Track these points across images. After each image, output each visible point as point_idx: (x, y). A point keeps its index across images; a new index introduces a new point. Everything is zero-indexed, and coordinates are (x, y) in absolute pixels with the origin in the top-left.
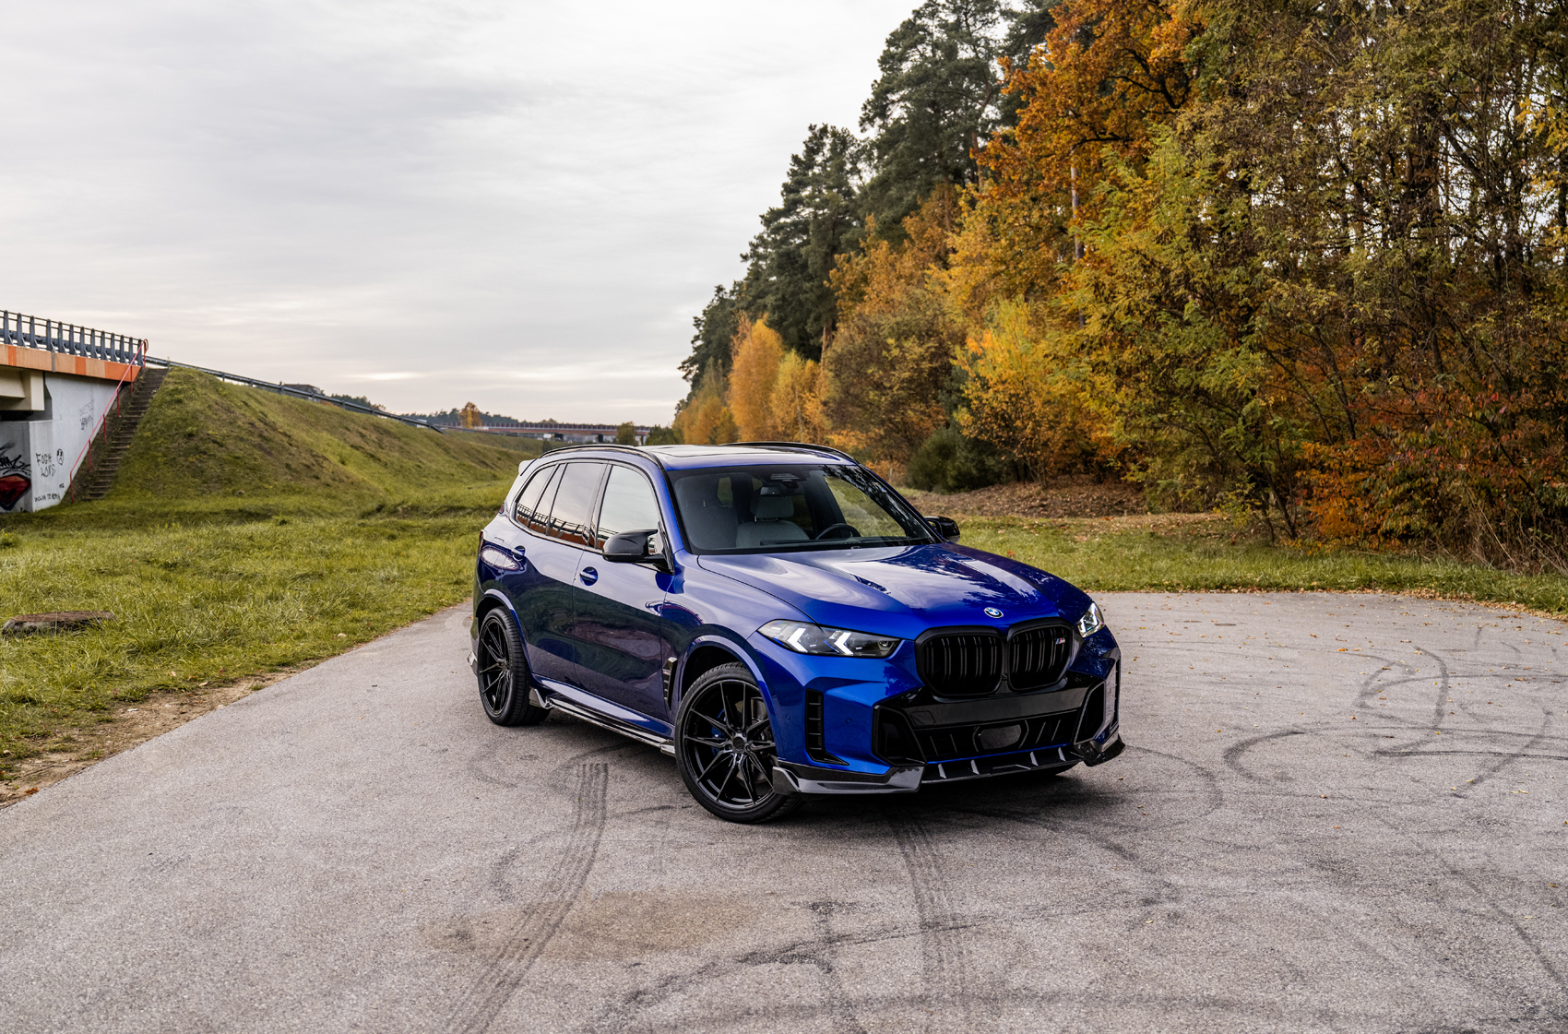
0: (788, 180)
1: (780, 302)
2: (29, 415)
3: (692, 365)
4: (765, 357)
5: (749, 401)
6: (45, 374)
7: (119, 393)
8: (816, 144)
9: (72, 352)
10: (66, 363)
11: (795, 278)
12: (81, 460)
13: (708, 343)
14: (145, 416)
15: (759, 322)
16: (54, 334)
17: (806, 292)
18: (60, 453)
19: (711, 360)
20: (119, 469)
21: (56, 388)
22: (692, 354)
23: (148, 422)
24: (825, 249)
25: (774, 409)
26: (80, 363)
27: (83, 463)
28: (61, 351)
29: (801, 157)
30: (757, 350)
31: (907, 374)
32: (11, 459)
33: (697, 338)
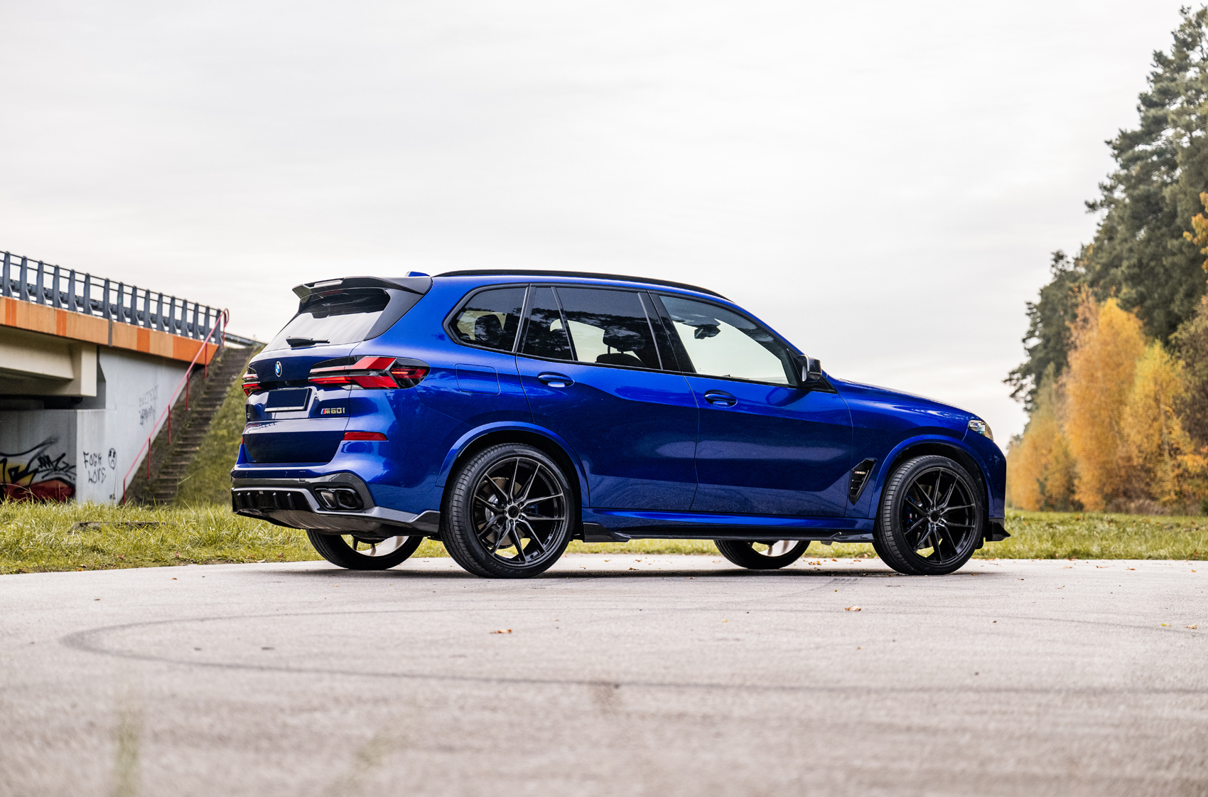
0: (1149, 89)
1: (1136, 270)
2: (77, 402)
3: (1024, 377)
4: (1118, 354)
5: (1092, 420)
6: (99, 349)
7: (189, 380)
8: (1190, 35)
9: (134, 322)
10: (126, 336)
12: (138, 465)
13: (1045, 341)
14: (220, 410)
15: (1111, 303)
16: (113, 299)
17: (1174, 254)
18: (112, 453)
19: (1049, 366)
20: (185, 479)
21: (112, 367)
22: (1025, 359)
23: (225, 416)
25: (1127, 430)
26: (144, 336)
27: (140, 469)
28: (121, 319)
29: (1169, 53)
30: (1105, 343)
32: (52, 458)
33: (1031, 334)
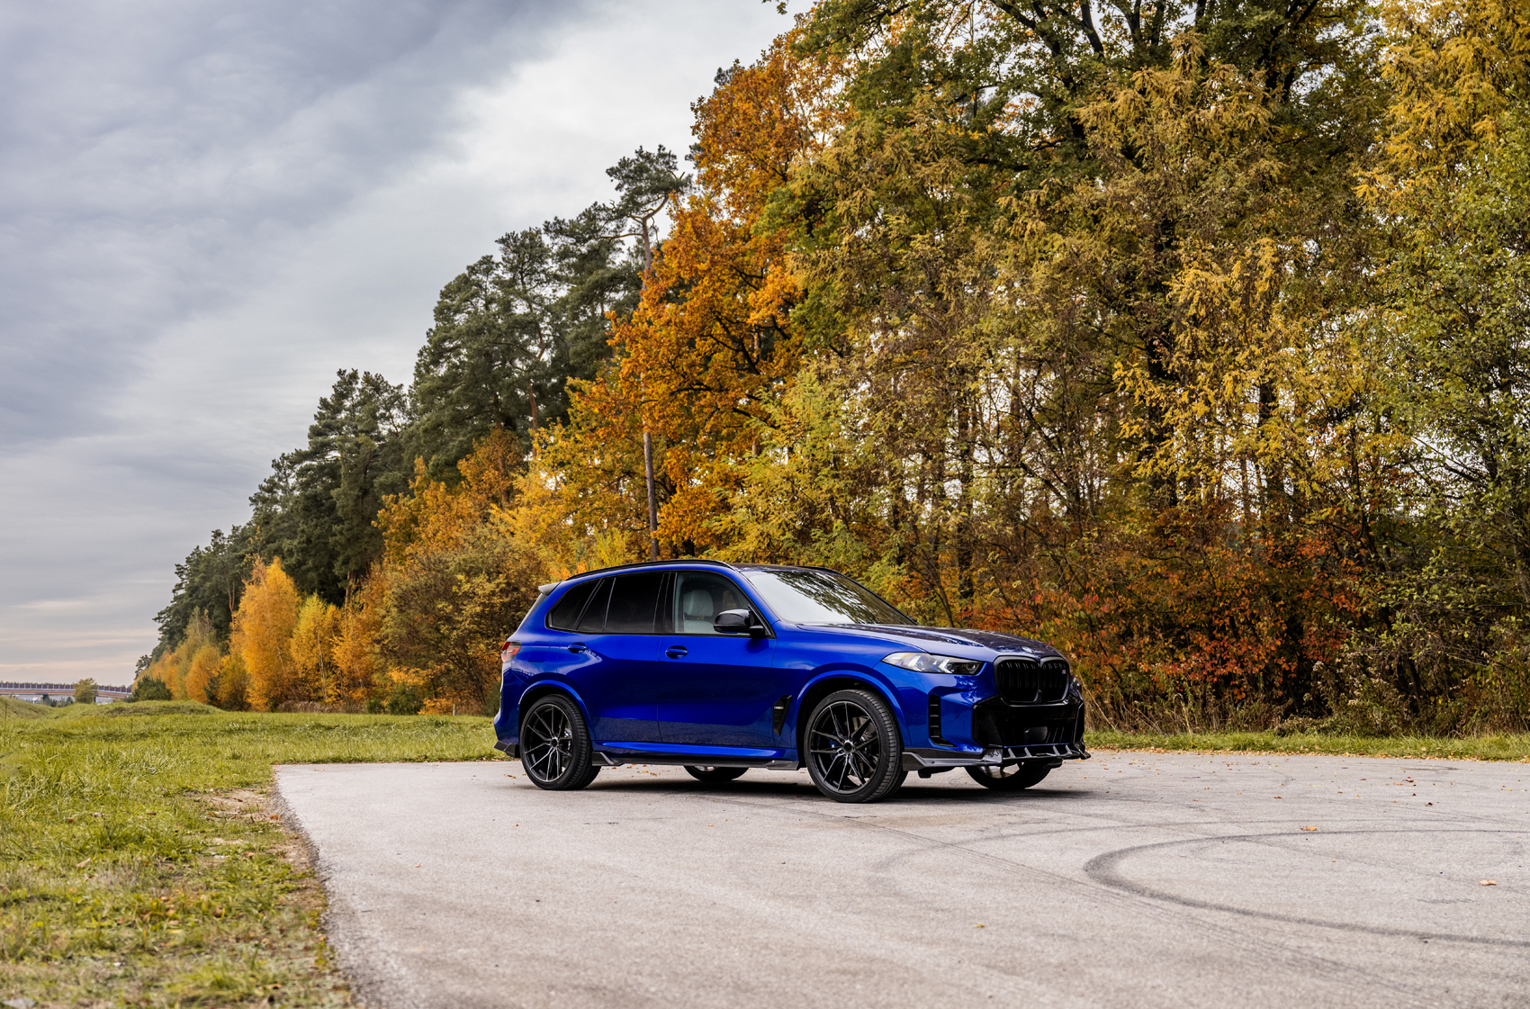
0: (315, 423)
3: (170, 616)
4: (281, 602)
5: (262, 647)
8: (345, 389)
11: (322, 520)
13: (193, 590)
15: (273, 567)
19: (197, 609)
22: (172, 604)
24: (356, 492)
25: (293, 655)
29: (330, 400)
30: (271, 595)
31: (478, 609)
33: (179, 586)
